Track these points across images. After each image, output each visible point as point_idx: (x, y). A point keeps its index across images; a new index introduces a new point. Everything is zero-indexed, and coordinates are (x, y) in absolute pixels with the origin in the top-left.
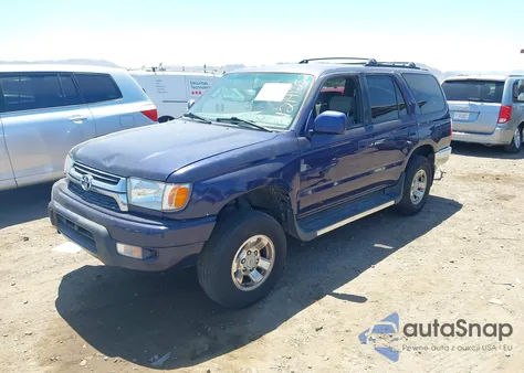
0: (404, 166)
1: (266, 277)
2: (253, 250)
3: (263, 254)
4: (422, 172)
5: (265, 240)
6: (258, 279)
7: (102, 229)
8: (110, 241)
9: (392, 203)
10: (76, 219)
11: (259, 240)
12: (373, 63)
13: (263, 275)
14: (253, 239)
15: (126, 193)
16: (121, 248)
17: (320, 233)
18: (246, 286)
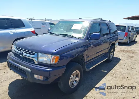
0: (109, 49)
1: (77, 83)
2: (74, 75)
3: (77, 76)
4: (112, 50)
5: (78, 72)
6: (75, 84)
7: (29, 70)
8: (32, 74)
9: (106, 59)
10: (19, 66)
11: (77, 72)
12: (102, 20)
13: (77, 82)
14: (75, 72)
15: (37, 58)
16: (36, 76)
17: (91, 68)
18: (72, 86)
